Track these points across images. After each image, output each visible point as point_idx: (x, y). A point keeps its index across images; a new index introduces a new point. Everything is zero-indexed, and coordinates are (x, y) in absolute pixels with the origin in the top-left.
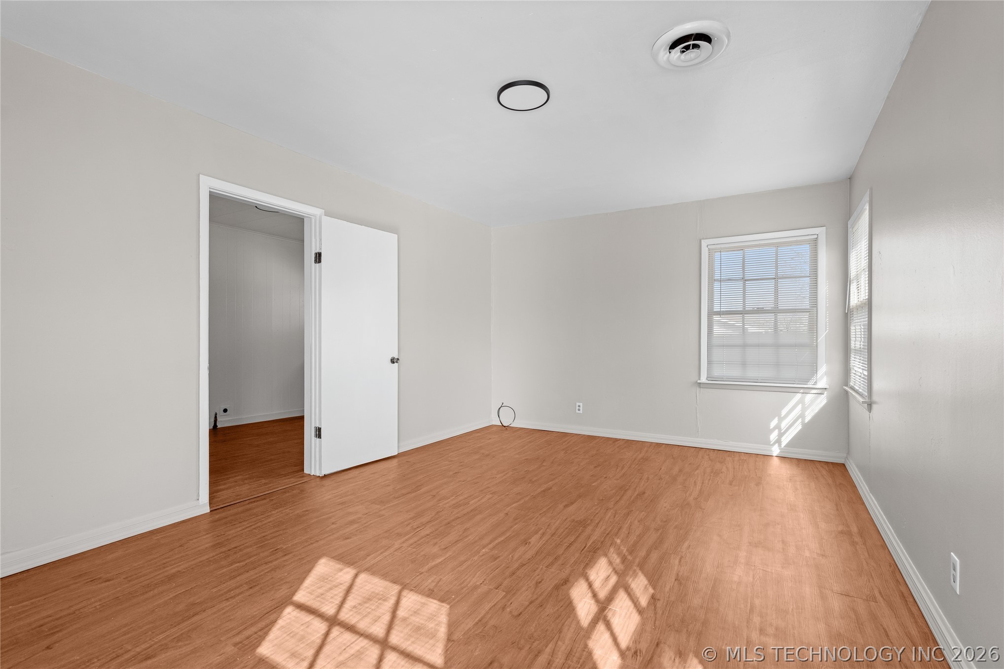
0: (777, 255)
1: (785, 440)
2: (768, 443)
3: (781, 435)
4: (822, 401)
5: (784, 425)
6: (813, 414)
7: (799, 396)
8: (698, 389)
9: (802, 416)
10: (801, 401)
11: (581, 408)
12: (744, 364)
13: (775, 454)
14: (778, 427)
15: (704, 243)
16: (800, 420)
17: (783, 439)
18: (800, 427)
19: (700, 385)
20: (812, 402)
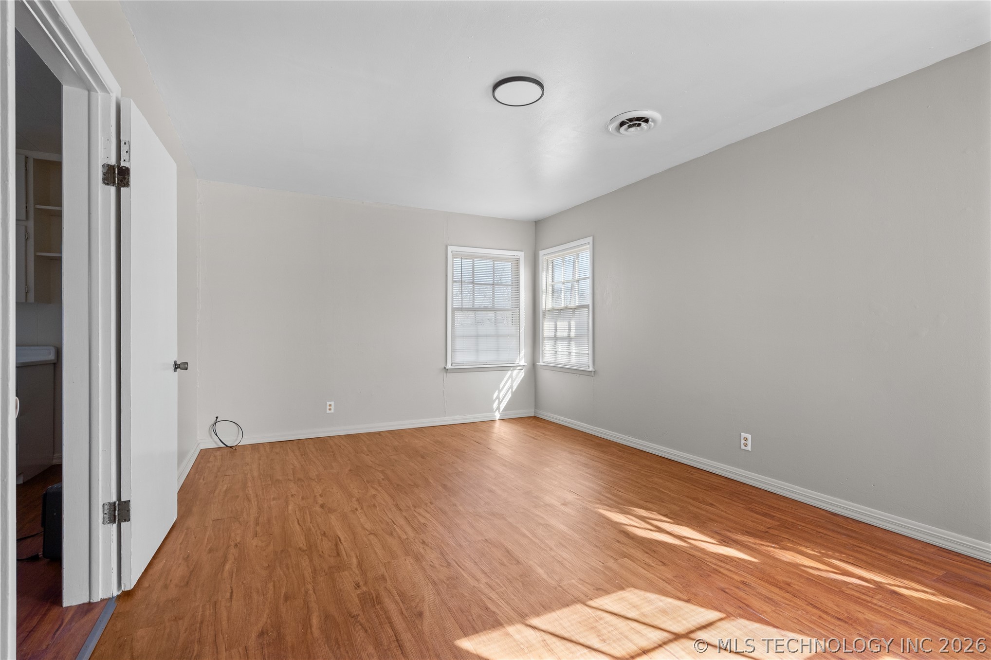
0: (494, 267)
1: (502, 407)
2: (492, 411)
3: (500, 403)
4: (522, 374)
5: (501, 396)
6: (517, 385)
7: (510, 372)
8: (445, 374)
9: (511, 387)
10: (511, 376)
11: (332, 408)
12: (477, 351)
13: (497, 419)
14: (498, 397)
15: (450, 249)
16: (510, 390)
17: (501, 405)
18: (510, 396)
19: (446, 370)
20: (517, 375)
